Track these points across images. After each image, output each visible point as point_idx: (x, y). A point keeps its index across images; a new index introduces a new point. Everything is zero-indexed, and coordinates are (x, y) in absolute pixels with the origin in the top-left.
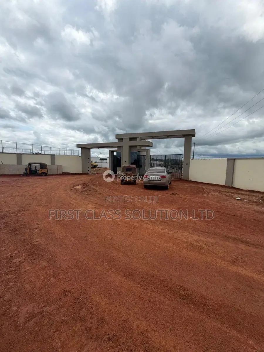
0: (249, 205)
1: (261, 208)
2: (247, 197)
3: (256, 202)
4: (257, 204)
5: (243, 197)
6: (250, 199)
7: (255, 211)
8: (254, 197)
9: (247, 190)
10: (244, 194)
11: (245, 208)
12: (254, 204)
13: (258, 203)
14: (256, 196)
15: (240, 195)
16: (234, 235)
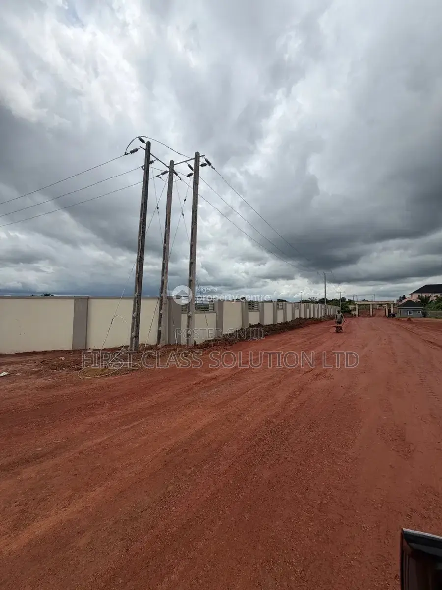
0: (25, 380)
1: (46, 380)
2: (19, 367)
3: (36, 372)
4: (38, 374)
5: (11, 368)
6: (26, 368)
7: (37, 389)
8: (31, 363)
9: (17, 353)
10: (12, 363)
11: (20, 388)
12: (33, 376)
13: (40, 372)
14: (34, 360)
15: (4, 368)
16: (8, 456)
